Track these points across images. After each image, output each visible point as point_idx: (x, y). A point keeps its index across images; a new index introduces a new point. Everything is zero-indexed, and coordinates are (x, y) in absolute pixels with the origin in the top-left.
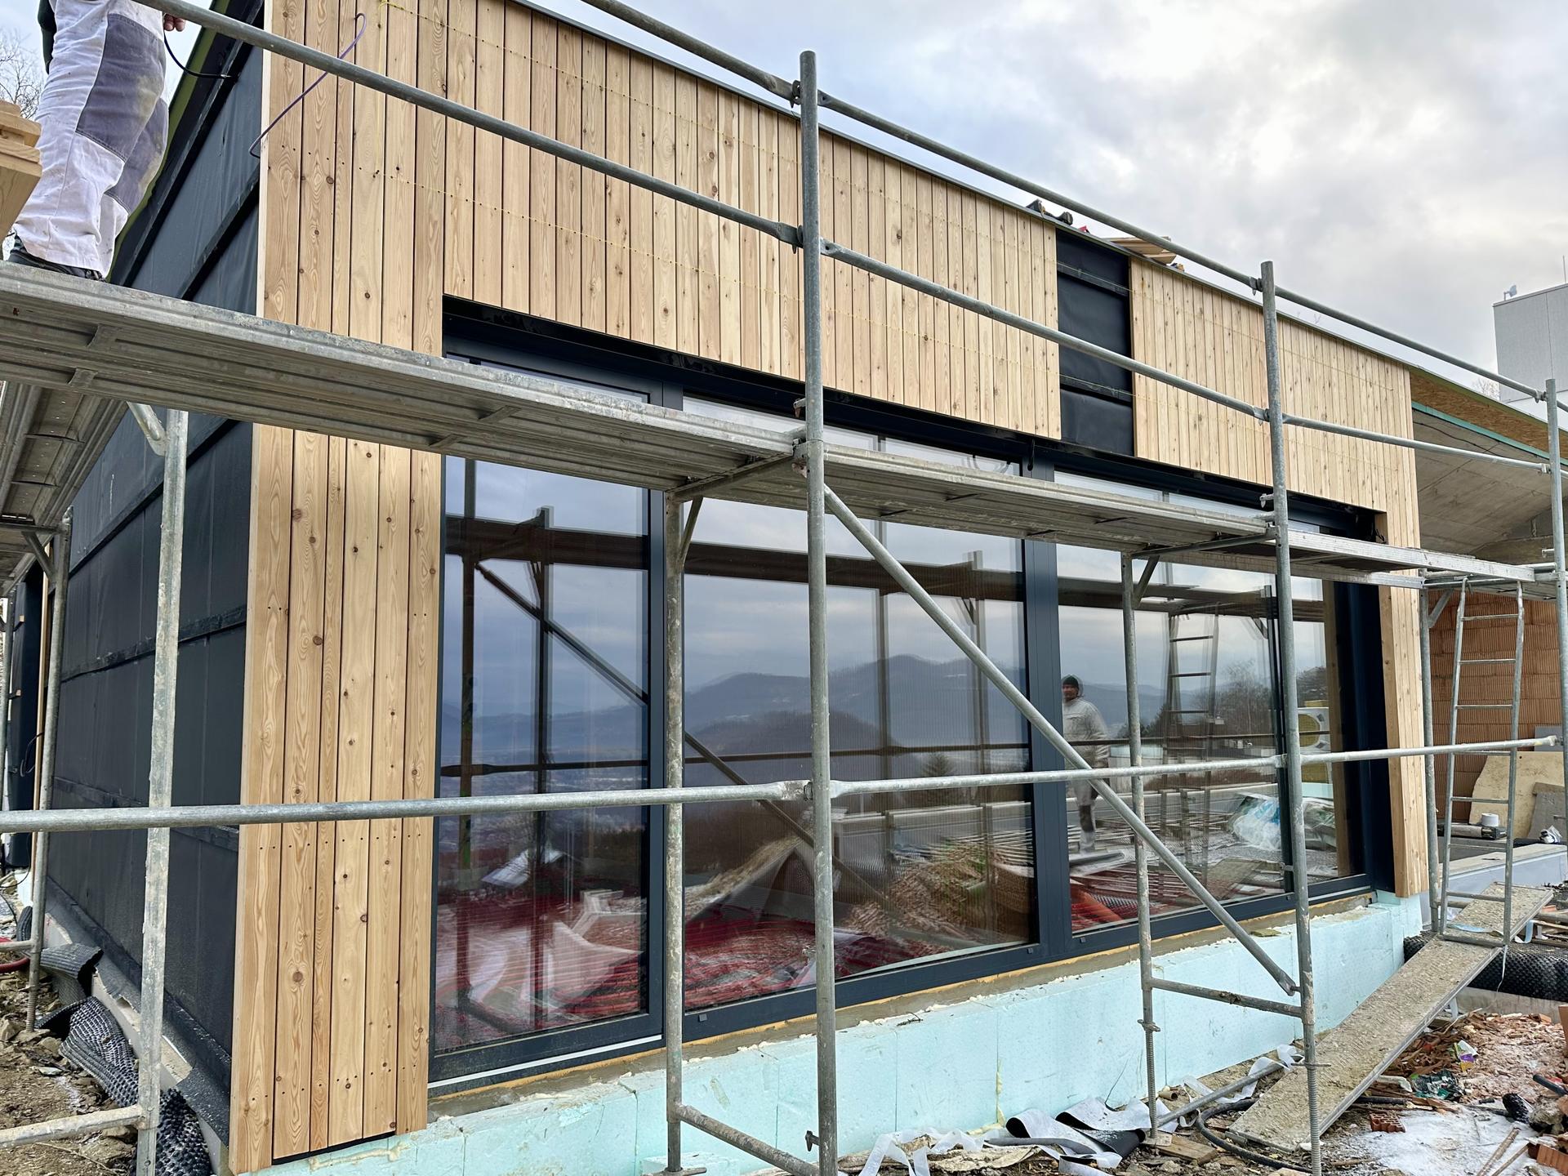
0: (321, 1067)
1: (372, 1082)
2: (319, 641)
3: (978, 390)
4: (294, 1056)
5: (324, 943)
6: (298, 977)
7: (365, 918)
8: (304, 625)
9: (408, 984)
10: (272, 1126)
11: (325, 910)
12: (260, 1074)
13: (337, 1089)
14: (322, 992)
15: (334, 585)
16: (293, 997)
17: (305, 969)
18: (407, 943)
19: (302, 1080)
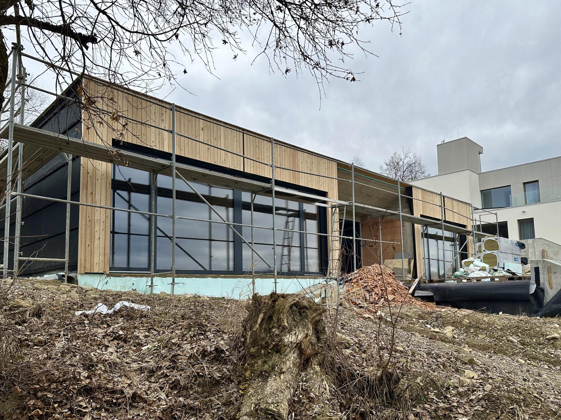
0: (92, 260)
1: (100, 264)
2: (92, 193)
3: (221, 159)
4: (88, 257)
5: (93, 241)
6: (89, 245)
7: (99, 238)
8: (89, 190)
9: (106, 250)
10: (85, 267)
11: (93, 236)
12: (83, 259)
13: (95, 264)
14: (92, 248)
15: (94, 185)
16: (88, 249)
17: (90, 244)
18: (106, 244)
19: (89, 261)
